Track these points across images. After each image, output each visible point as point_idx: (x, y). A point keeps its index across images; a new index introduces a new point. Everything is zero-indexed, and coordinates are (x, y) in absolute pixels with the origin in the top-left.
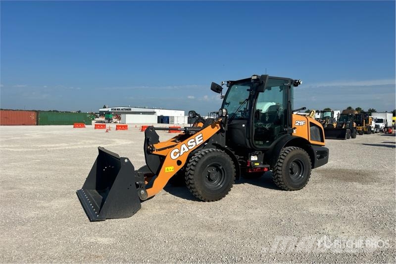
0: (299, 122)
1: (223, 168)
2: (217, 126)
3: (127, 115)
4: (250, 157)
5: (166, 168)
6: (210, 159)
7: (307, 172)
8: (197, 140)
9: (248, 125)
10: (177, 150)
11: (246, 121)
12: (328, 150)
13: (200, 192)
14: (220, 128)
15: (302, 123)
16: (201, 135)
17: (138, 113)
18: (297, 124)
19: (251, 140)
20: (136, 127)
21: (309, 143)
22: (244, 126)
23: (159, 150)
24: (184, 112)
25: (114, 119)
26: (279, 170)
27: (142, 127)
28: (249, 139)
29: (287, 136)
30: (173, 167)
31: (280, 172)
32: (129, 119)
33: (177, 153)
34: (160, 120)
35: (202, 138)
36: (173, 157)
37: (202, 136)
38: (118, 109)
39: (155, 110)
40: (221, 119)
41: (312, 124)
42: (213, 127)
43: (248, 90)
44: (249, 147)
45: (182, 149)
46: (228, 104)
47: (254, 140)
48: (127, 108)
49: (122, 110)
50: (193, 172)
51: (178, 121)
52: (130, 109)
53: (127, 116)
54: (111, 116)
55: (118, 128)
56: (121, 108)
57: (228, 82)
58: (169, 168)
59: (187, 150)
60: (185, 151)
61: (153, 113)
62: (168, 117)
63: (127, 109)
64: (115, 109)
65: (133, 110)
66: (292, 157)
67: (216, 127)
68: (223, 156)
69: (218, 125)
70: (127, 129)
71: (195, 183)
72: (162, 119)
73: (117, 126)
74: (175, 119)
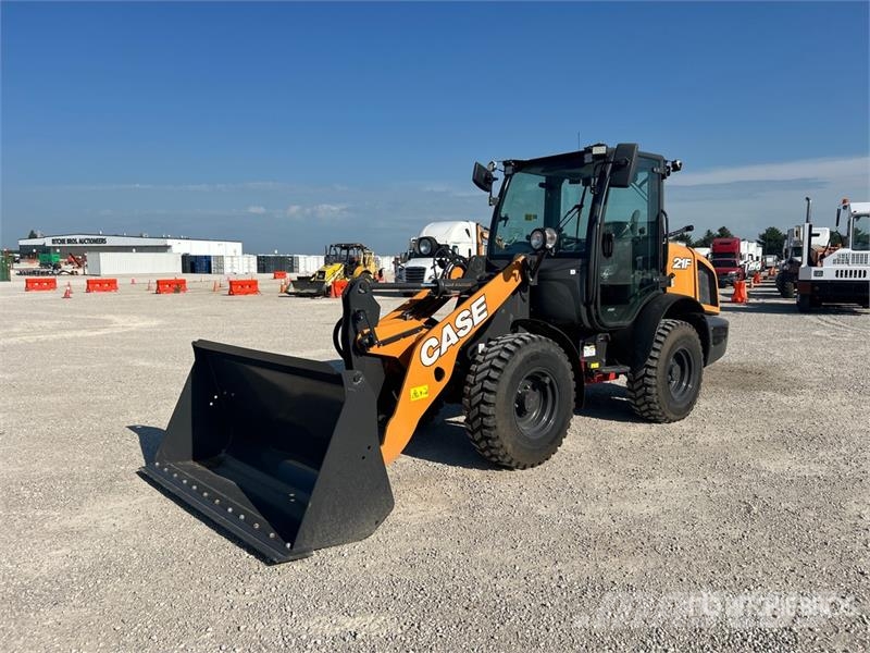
0: (680, 261)
1: (551, 382)
2: (515, 275)
3: (101, 254)
4: (582, 349)
5: (412, 391)
6: (528, 362)
7: (697, 377)
8: (475, 312)
9: (585, 270)
10: (434, 342)
11: (579, 262)
12: (727, 323)
13: (509, 447)
14: (520, 280)
15: (685, 263)
16: (482, 299)
17: (127, 249)
18: (676, 266)
19: (592, 307)
20: (133, 282)
21: (702, 310)
22: (573, 272)
23: (385, 342)
24: (240, 244)
25: (63, 267)
26: (650, 377)
27: (158, 282)
28: (587, 305)
29: (659, 294)
30: (426, 387)
31: (653, 382)
32: (110, 265)
33: (434, 349)
34: (188, 265)
35: (484, 307)
36: (427, 361)
37: (484, 302)
38: (69, 241)
39: (169, 242)
40: (523, 257)
41: (701, 265)
42: (507, 279)
43: (541, 185)
44: (588, 325)
45: (445, 337)
46: (506, 219)
47: (602, 304)
48: (95, 237)
49: (81, 242)
50: (492, 396)
51: (232, 267)
52: (103, 241)
53: (103, 255)
54: (55, 258)
55: (92, 286)
56: (78, 237)
57: (506, 164)
58: (418, 390)
59: (454, 339)
60: (450, 342)
61: (165, 248)
62: (208, 259)
63: (95, 241)
64: (63, 242)
65: (111, 241)
66: (675, 343)
67: (513, 278)
68: (553, 350)
69: (516, 272)
70: (116, 289)
71: (499, 425)
72: (193, 264)
73: (88, 281)
74: (227, 262)
